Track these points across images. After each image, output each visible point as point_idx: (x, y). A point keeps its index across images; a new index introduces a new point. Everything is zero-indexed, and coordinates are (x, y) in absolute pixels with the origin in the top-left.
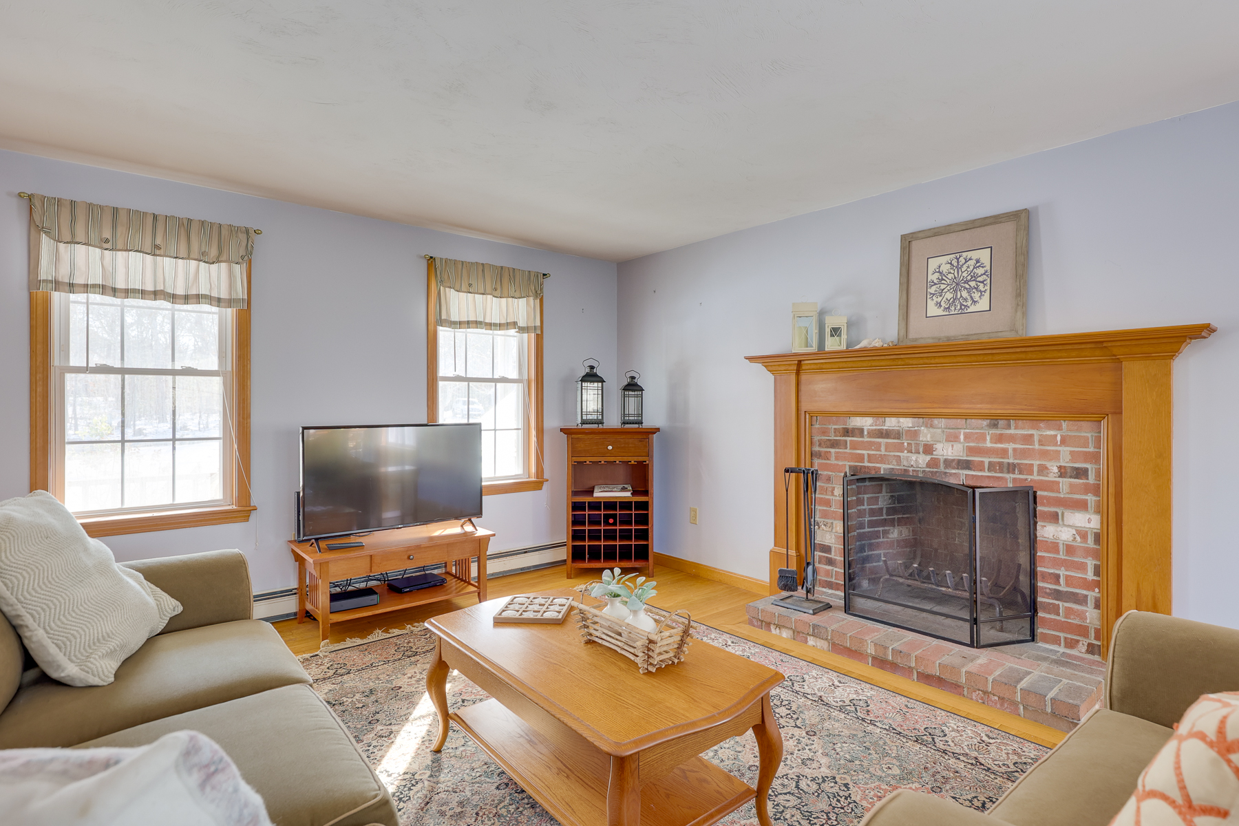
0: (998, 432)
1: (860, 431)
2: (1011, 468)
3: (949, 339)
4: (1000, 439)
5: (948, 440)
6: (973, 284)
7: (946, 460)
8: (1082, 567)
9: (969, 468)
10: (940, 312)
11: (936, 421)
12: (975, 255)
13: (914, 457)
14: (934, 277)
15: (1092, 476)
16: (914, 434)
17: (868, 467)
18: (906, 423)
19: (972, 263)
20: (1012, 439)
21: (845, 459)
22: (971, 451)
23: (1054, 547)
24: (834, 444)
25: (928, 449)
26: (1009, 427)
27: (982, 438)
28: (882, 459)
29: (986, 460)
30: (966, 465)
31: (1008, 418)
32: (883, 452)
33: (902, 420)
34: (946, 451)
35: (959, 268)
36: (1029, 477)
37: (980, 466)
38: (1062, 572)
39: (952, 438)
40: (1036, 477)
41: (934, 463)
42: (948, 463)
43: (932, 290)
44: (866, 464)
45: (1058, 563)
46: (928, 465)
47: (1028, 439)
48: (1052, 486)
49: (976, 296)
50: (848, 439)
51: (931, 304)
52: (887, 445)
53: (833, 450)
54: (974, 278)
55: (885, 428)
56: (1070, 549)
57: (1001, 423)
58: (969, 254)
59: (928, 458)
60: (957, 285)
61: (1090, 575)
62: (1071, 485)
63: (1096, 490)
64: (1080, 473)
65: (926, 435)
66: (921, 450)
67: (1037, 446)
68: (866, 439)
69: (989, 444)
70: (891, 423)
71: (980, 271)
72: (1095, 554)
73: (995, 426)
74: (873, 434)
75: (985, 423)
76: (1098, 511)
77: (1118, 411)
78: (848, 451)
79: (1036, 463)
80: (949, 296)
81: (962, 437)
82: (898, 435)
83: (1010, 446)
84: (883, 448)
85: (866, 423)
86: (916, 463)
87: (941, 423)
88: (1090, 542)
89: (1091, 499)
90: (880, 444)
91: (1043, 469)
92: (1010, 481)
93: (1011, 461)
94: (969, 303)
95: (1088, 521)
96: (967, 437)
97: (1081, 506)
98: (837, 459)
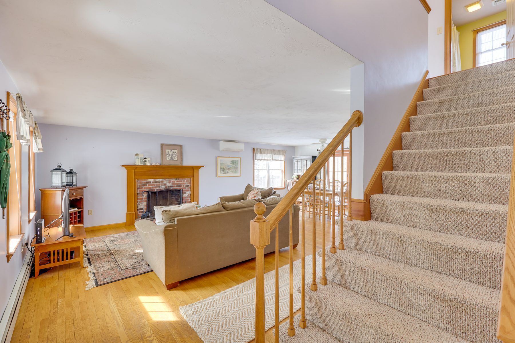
0: (177, 180)
1: (151, 182)
2: (179, 186)
3: (171, 165)
4: (177, 182)
5: (169, 182)
6: (174, 155)
7: (169, 186)
8: (188, 199)
9: (172, 187)
10: (169, 160)
11: (167, 179)
12: (175, 150)
13: (162, 186)
14: (168, 153)
15: (190, 186)
16: (162, 182)
17: (152, 190)
18: (161, 180)
19: (174, 152)
20: (179, 181)
21: (146, 188)
22: (173, 184)
23: (185, 197)
24: (144, 185)
25: (165, 184)
26: (179, 180)
27: (175, 182)
28: (156, 187)
29: (175, 185)
30: (172, 186)
31: (179, 178)
32: (156, 186)
33: (160, 179)
34: (169, 184)
35: (172, 152)
36: (182, 187)
37: (174, 186)
38: (186, 201)
39: (170, 182)
40: (183, 187)
41: (166, 187)
42: (169, 187)
43: (167, 155)
44: (152, 189)
45: (185, 200)
46: (165, 187)
47: (181, 181)
48: (185, 188)
49: (175, 158)
50: (147, 184)
51: (167, 158)
52: (157, 184)
53: (143, 187)
54: (175, 154)
55: (156, 181)
56: (187, 197)
57: (178, 179)
58: (174, 150)
59: (165, 186)
60: (172, 155)
61: (189, 200)
62: (187, 188)
63: (190, 188)
64: (188, 186)
65: (165, 182)
66: (164, 185)
67: (183, 182)
68: (152, 184)
69: (176, 183)
70: (158, 180)
71: (176, 153)
72: (190, 197)
73: (177, 179)
74: (153, 182)
75: (175, 179)
76: (191, 191)
77: (193, 176)
78: (147, 187)
79: (183, 185)
80: (171, 157)
81: (171, 182)
82: (159, 182)
83: (179, 183)
84: (156, 185)
85: (152, 180)
86: (163, 187)
87: (168, 179)
88: (190, 196)
89: (190, 189)
90: (155, 184)
91: (184, 186)
92: (179, 188)
93: (179, 185)
94: (174, 159)
95: (189, 193)
96: (172, 181)
97: (188, 191)
98: (144, 189)
